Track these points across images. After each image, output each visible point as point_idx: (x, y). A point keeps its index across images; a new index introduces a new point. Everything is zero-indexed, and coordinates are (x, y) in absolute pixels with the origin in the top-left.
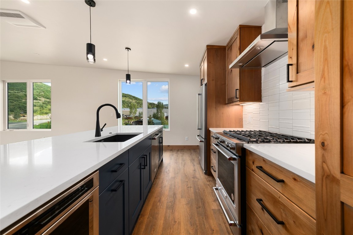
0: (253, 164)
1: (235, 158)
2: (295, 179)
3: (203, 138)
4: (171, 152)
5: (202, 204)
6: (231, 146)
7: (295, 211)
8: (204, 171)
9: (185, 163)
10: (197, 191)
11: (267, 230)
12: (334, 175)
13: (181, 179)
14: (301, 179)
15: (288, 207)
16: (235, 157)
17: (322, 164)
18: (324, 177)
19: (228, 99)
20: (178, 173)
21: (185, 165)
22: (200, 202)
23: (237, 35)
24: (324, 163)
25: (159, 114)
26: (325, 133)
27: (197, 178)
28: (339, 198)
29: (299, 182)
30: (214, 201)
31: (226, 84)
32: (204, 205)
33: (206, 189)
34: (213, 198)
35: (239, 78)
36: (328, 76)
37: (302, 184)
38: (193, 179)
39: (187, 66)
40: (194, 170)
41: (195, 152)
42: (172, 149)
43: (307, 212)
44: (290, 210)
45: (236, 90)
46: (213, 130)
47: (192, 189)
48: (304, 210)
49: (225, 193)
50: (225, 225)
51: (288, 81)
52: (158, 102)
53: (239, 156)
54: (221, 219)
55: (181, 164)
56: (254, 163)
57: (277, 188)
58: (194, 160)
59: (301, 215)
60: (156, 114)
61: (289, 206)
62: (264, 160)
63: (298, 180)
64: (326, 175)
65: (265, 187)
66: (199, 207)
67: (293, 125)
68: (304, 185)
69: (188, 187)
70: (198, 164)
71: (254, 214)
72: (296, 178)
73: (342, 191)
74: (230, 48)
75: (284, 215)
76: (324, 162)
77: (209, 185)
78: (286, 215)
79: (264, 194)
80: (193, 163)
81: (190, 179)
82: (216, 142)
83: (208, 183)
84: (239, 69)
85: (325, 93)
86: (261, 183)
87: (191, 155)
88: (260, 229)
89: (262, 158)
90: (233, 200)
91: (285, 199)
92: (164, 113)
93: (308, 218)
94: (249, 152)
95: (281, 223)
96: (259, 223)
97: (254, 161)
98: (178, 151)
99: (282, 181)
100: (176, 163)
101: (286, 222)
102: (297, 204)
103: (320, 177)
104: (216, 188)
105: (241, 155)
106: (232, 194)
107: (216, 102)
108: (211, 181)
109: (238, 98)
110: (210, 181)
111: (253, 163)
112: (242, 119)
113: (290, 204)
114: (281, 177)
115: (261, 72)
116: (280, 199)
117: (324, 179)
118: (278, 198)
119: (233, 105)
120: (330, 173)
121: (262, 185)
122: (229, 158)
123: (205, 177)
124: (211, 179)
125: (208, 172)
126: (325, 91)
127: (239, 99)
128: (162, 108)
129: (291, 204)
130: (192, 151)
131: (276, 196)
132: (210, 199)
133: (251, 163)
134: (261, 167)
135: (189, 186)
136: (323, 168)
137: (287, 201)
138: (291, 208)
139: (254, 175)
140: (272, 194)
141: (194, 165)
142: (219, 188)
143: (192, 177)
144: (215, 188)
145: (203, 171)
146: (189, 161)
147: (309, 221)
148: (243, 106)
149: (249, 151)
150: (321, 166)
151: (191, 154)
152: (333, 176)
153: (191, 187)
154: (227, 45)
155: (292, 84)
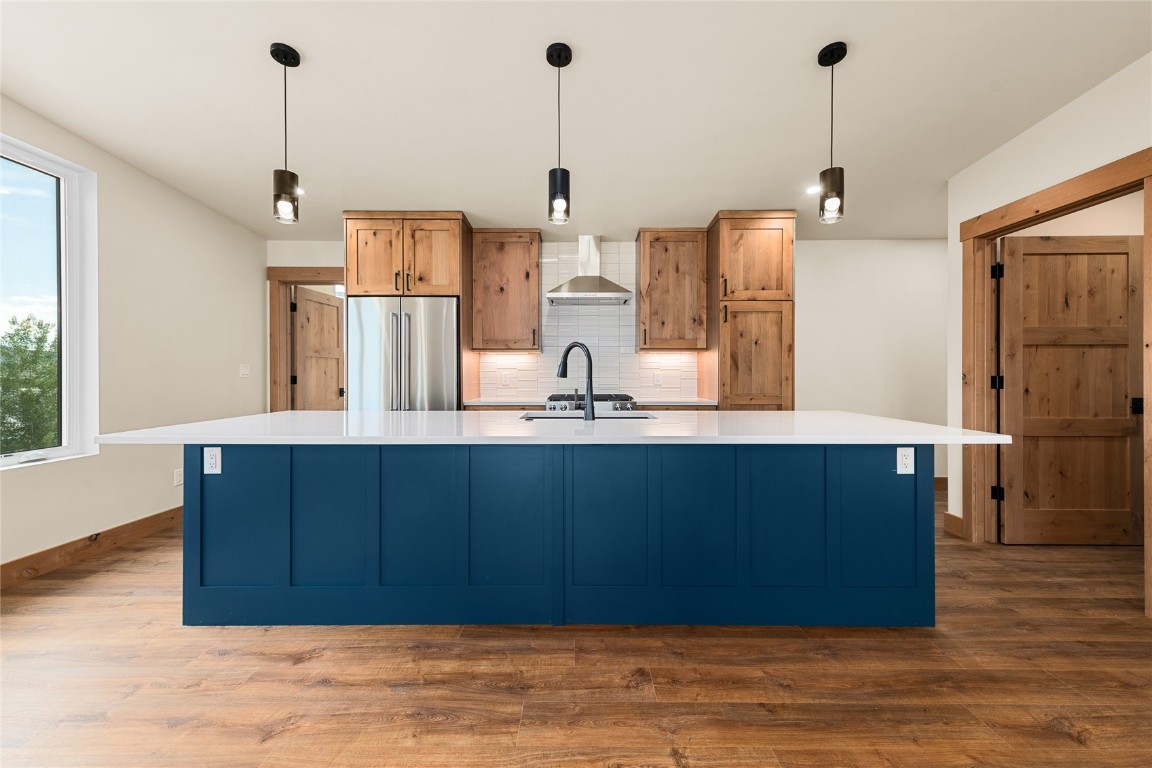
19: (487, 341)
31: (473, 307)
42: (113, 545)
45: (534, 330)
74: (497, 244)
154: (482, 231)
155: (645, 346)
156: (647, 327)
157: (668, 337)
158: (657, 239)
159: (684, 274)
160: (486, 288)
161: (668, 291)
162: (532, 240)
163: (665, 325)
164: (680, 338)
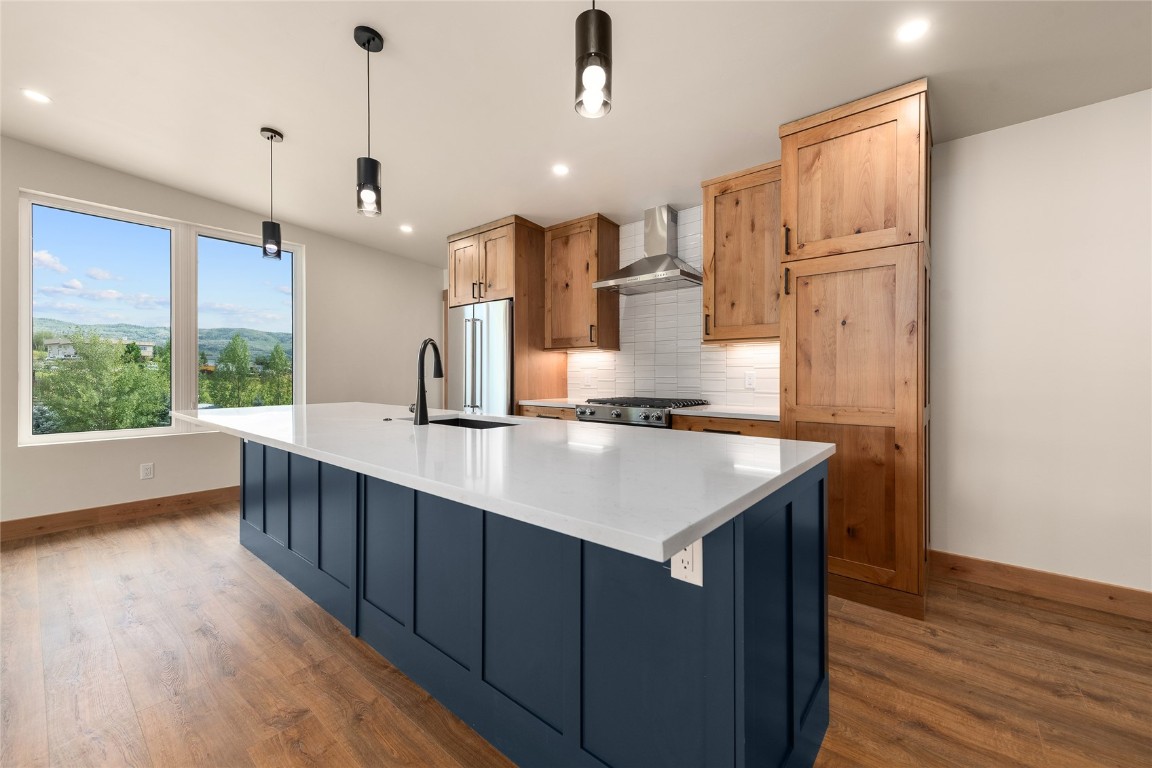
12: (793, 407)
19: (554, 341)
31: (544, 307)
35: (595, 305)
45: (591, 326)
51: (707, 334)
56: (692, 428)
62: (710, 421)
64: (787, 409)
74: (563, 239)
94: (678, 418)
109: (593, 342)
112: (567, 381)
120: (790, 407)
127: (595, 344)
148: (568, 354)
149: (682, 416)
154: (551, 229)
155: (708, 337)
156: (711, 312)
157: (741, 323)
158: (724, 192)
159: (763, 231)
160: (555, 286)
161: (740, 259)
162: (591, 227)
163: (735, 307)
164: (757, 323)
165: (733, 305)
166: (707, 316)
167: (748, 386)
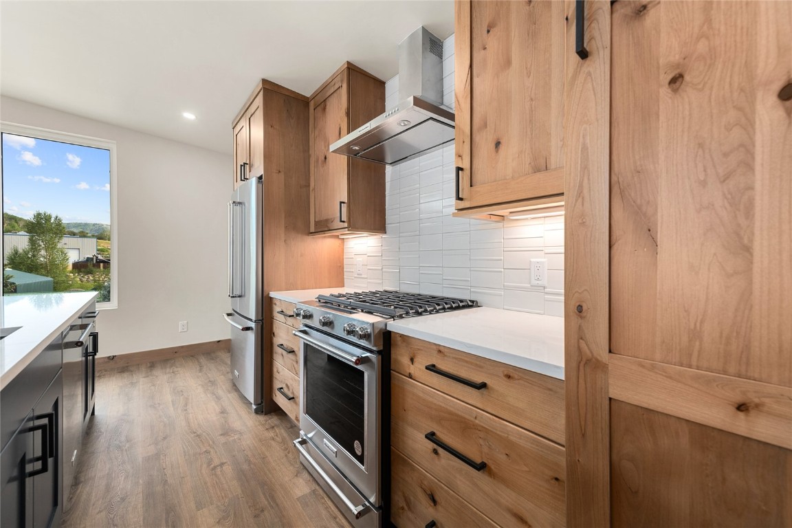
0: (410, 363)
1: (367, 357)
2: (509, 377)
3: (251, 320)
4: (125, 375)
5: (265, 497)
6: (362, 331)
7: (508, 435)
8: (254, 407)
9: (187, 399)
10: (245, 467)
11: (446, 491)
12: (599, 358)
13: (184, 452)
14: (520, 374)
15: (494, 431)
16: (368, 354)
17: (578, 341)
18: (582, 364)
19: (317, 223)
20: (165, 438)
21: (186, 405)
22: (261, 495)
23: (342, 81)
24: (581, 341)
25: (43, 252)
26: (583, 289)
27: (234, 431)
28: (608, 392)
29: (519, 379)
30: (296, 476)
31: (309, 186)
32: (273, 498)
33: (267, 454)
34: (291, 468)
35: (346, 177)
36: (590, 195)
37: (523, 382)
38: (223, 440)
39: (189, 116)
40: (222, 413)
41: (212, 359)
42: (125, 365)
43: (533, 430)
44: (498, 435)
45: (341, 203)
46: (283, 297)
47: (228, 469)
48: (526, 427)
49: (331, 445)
50: (337, 522)
51: (459, 198)
52: (39, 214)
53: (379, 352)
54: (324, 512)
55: (173, 405)
56: (415, 360)
57: (470, 402)
58: (213, 383)
59: (520, 439)
60: (26, 253)
61: (496, 430)
62: (440, 350)
63: (516, 376)
64: (584, 360)
65: (443, 405)
66: (262, 511)
67: (444, 278)
68: (526, 384)
69: (215, 468)
70: (230, 392)
71: (413, 469)
72: (511, 375)
73: (611, 381)
74: (322, 105)
75: (485, 449)
76: (582, 338)
77: (273, 439)
78: (490, 447)
79: (439, 420)
80: (213, 394)
81: (213, 442)
82: (302, 326)
83: (271, 434)
84: (346, 157)
85: (584, 222)
86: (431, 399)
87: (200, 371)
88: (429, 495)
89: (434, 347)
90: (359, 453)
91: (490, 419)
92: (66, 251)
93: (534, 440)
94: (399, 339)
95: (481, 467)
96: (426, 483)
97: (414, 356)
98: (152, 366)
99: (483, 386)
100: (153, 406)
101: (490, 461)
102: (513, 422)
103: (574, 365)
104: (300, 440)
105: (381, 348)
106: (356, 442)
107: (286, 227)
108: (276, 425)
109: (344, 222)
110: (273, 427)
111: (412, 360)
112: (343, 268)
113: (498, 425)
114: (478, 378)
115: (384, 174)
116: (477, 421)
117: (581, 368)
118: (472, 419)
119: (325, 237)
120: (593, 355)
121: (435, 401)
122: (356, 360)
123: (259, 421)
124: (274, 420)
125: (267, 405)
126: (584, 220)
127: (346, 225)
128: (56, 233)
129: (501, 424)
130: (203, 360)
131: (467, 417)
132: (284, 473)
133: (405, 360)
134: (434, 366)
135: (216, 462)
136: (579, 349)
137: (493, 420)
138: (501, 432)
139: (413, 385)
140: (457, 415)
141: (218, 398)
142: (310, 436)
143: (221, 432)
144: (299, 442)
145: (251, 408)
146: (200, 390)
147: (537, 446)
148: (343, 239)
149: (402, 336)
150: (576, 346)
151: (201, 367)
152: (597, 360)
153: (222, 464)
154: (313, 96)
155: (462, 204)
156: (465, 164)
157: (510, 174)
163: (502, 148)
164: (537, 170)
165: (498, 144)
166: (459, 169)
167: (535, 282)
